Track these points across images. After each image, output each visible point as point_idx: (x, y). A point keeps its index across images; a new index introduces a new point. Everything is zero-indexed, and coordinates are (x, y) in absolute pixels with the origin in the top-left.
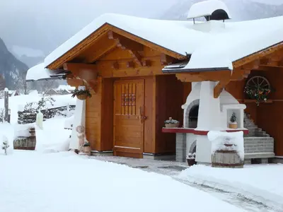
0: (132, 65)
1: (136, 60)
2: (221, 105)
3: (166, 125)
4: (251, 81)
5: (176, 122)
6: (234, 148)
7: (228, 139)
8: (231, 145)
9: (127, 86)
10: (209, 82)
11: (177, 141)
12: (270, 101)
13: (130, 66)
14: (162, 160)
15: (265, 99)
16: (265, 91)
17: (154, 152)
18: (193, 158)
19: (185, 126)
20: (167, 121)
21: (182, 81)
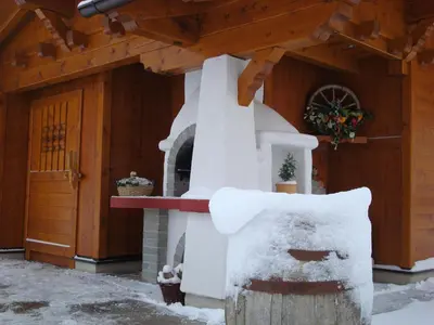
0: (50, 50)
1: (56, 36)
2: (258, 132)
3: (120, 189)
4: (319, 95)
5: (144, 182)
6: (334, 269)
7: (306, 225)
8: (319, 256)
9: (51, 108)
10: (224, 58)
11: (146, 230)
12: (363, 140)
13: (45, 54)
14: (114, 273)
15: (352, 135)
16: (351, 118)
17: (96, 256)
18: (174, 280)
19: (167, 193)
20: (123, 181)
21: (155, 70)
